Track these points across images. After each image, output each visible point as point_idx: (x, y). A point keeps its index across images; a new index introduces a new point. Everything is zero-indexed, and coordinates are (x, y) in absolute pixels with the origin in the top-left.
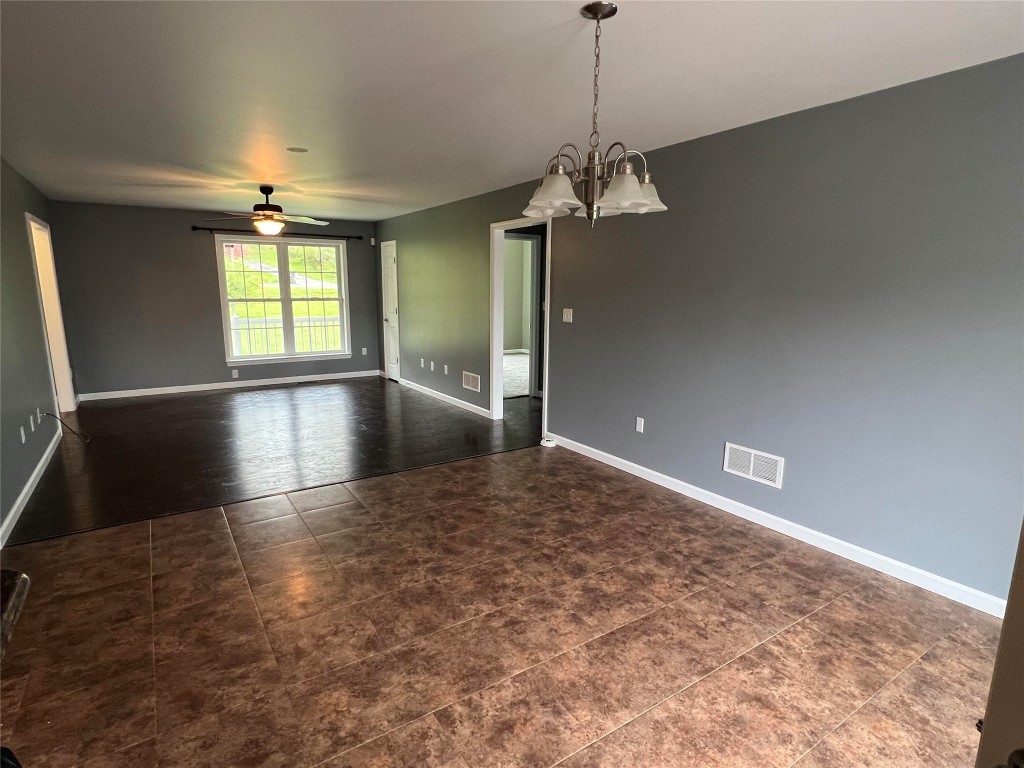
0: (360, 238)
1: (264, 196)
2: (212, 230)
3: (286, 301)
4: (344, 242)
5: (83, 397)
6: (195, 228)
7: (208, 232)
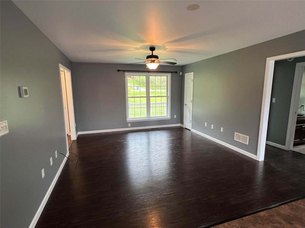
0: (176, 72)
1: (151, 52)
2: (124, 71)
3: (148, 97)
4: (170, 74)
5: (80, 133)
6: (118, 71)
7: (123, 71)
